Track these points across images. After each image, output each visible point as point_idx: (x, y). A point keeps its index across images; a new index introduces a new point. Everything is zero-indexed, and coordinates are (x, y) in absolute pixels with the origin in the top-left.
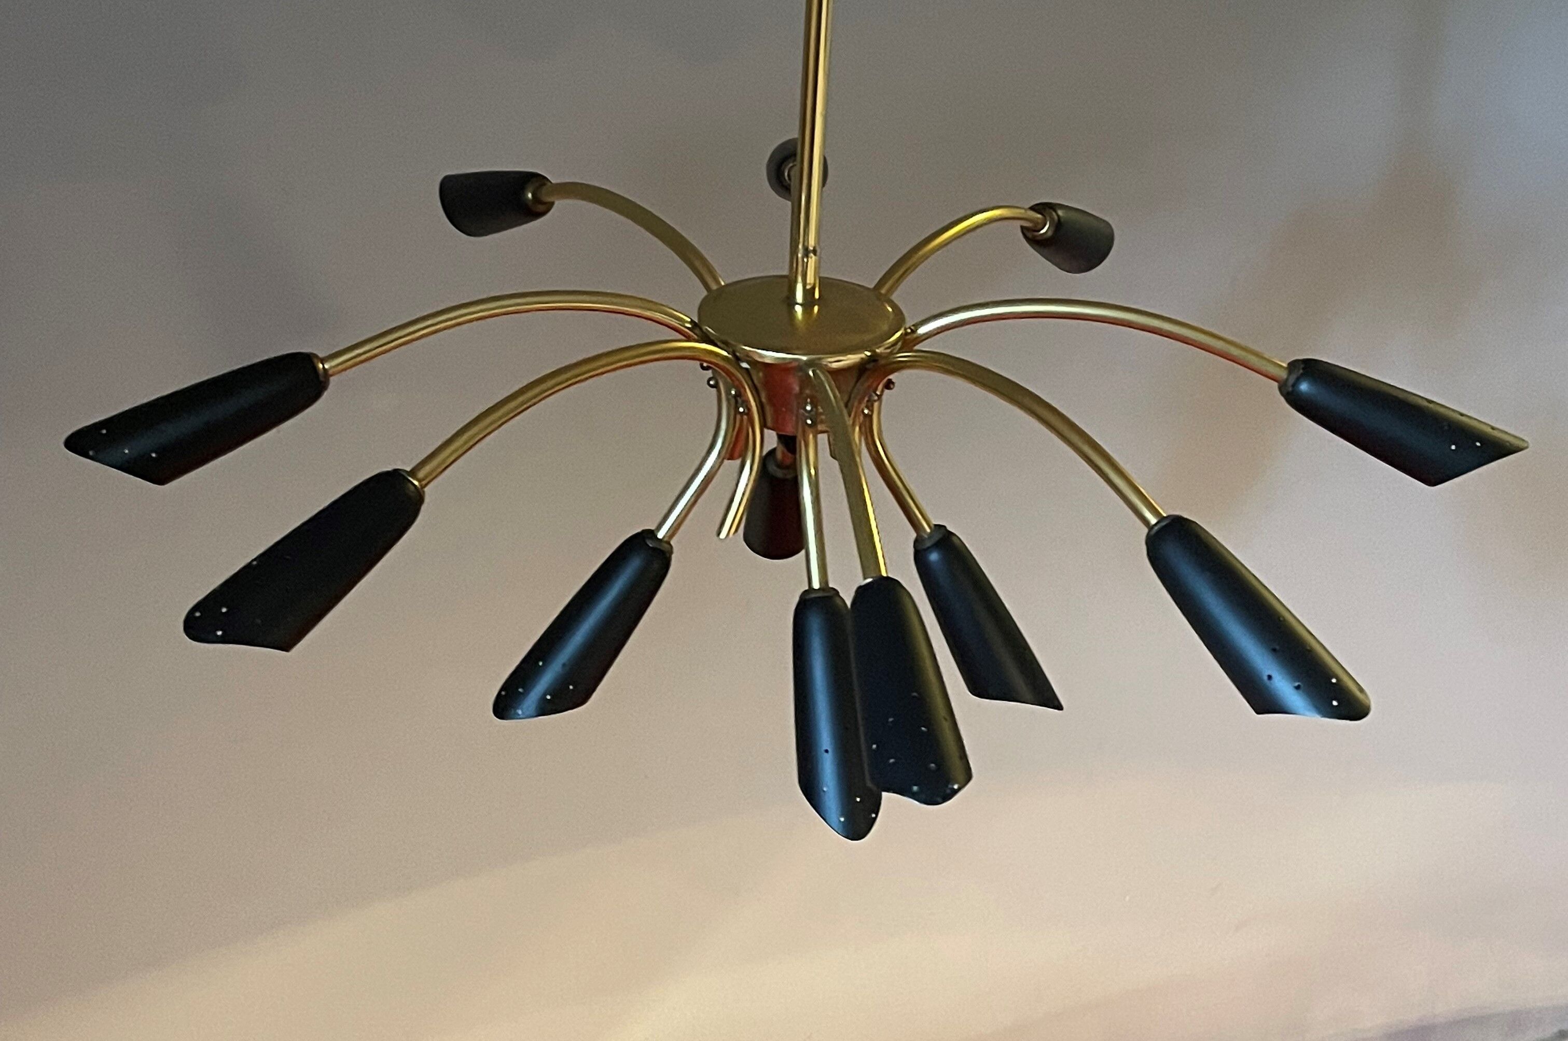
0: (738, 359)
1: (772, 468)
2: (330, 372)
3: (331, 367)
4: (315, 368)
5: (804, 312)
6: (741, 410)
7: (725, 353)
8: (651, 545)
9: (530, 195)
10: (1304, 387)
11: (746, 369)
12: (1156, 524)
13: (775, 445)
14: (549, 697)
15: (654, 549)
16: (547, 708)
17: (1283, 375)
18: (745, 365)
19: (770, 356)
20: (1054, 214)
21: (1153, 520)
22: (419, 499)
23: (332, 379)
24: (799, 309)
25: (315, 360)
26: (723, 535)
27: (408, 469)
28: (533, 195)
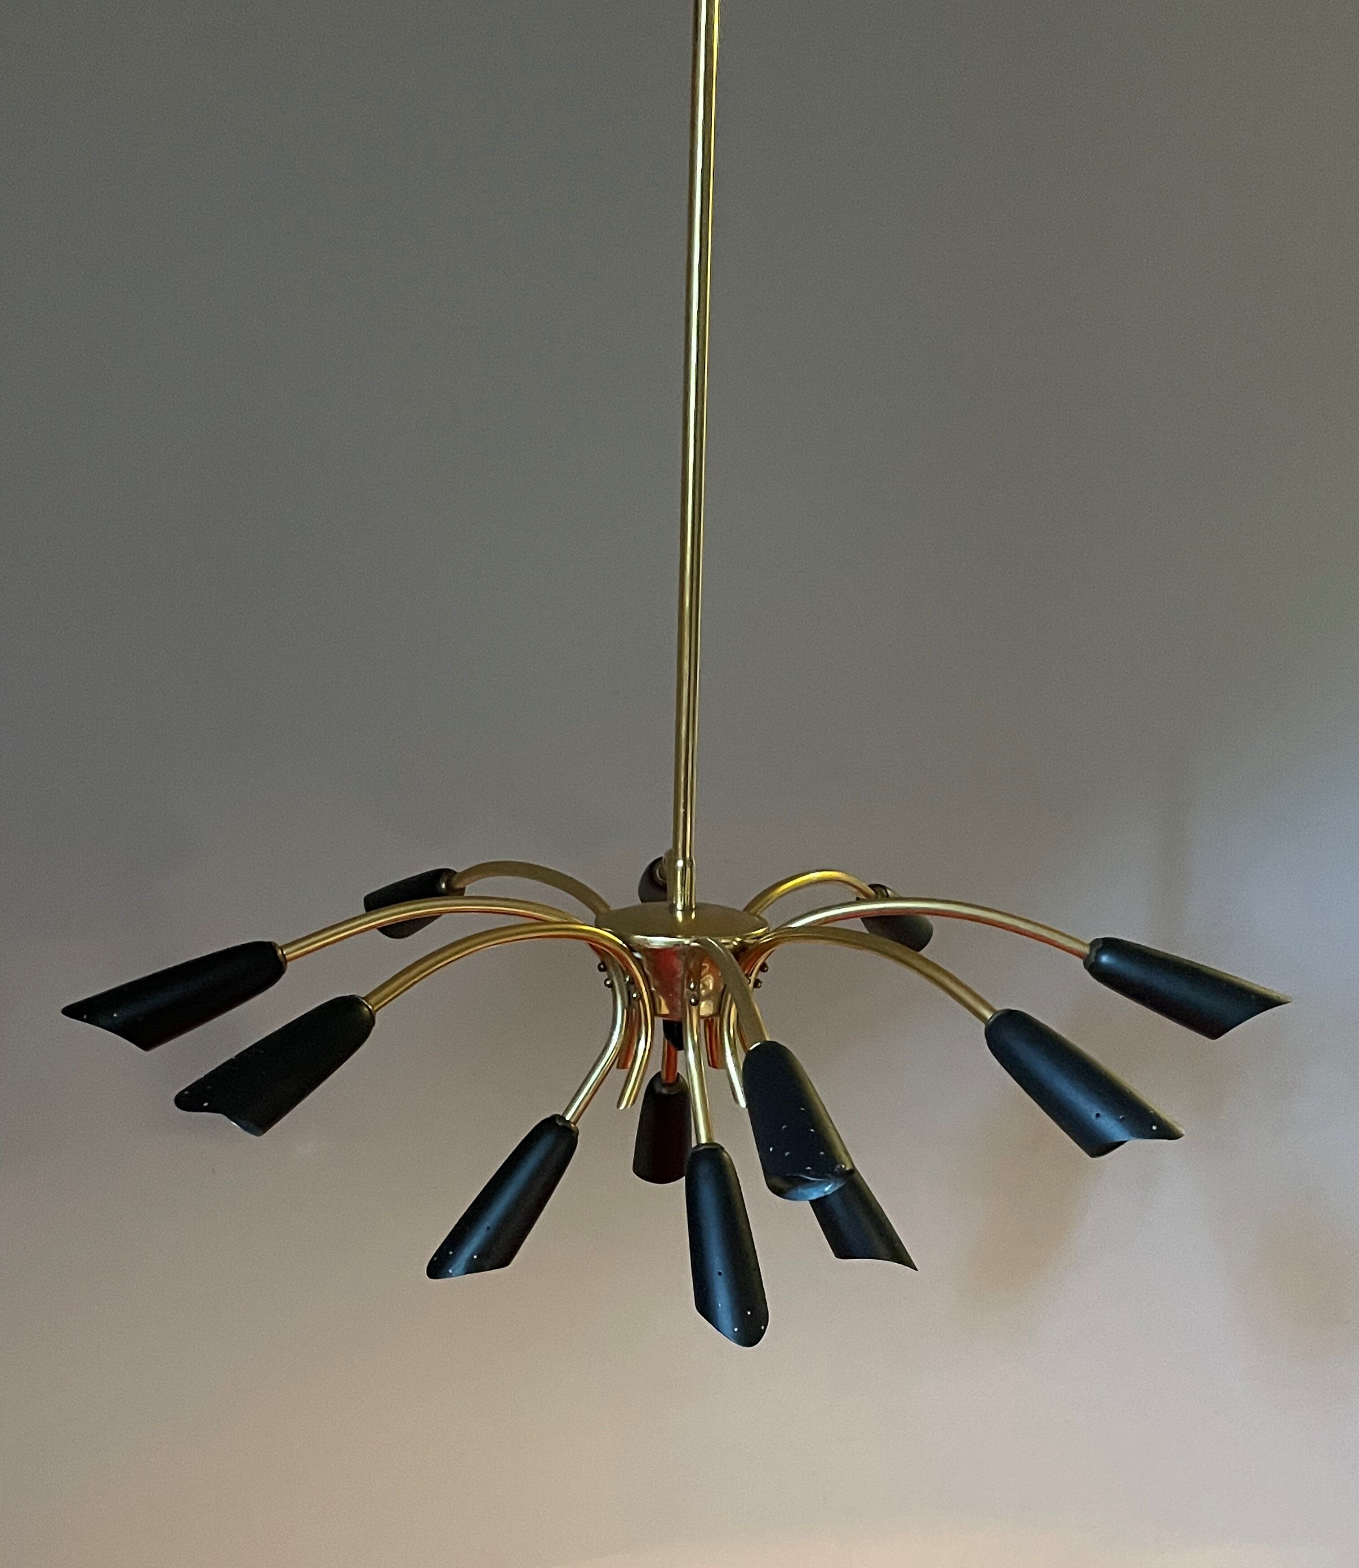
0: (631, 950)
1: (658, 1088)
2: (288, 957)
3: (288, 954)
4: (276, 953)
5: (684, 916)
6: (635, 995)
7: (621, 942)
8: (560, 1124)
9: (443, 886)
10: (1104, 959)
11: (638, 959)
12: (991, 1018)
13: (659, 1069)
14: (475, 1257)
15: (564, 1127)
16: (474, 1267)
17: (1086, 950)
18: (637, 955)
19: (658, 942)
20: (884, 891)
21: (988, 1015)
22: (370, 1022)
23: (289, 964)
24: (679, 916)
25: (277, 948)
26: (622, 1107)
27: (363, 996)
28: (446, 885)
